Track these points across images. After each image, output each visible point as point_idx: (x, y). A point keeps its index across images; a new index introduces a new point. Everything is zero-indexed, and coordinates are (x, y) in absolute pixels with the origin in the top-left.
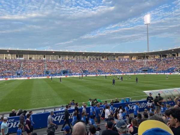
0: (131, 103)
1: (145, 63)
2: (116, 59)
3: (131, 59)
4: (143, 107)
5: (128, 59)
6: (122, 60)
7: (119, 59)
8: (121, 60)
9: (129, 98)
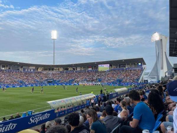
0: (34, 116)
1: (51, 75)
2: (20, 69)
3: (37, 70)
4: (46, 117)
5: (34, 69)
6: (28, 70)
7: (24, 70)
8: (26, 70)
9: (32, 110)
